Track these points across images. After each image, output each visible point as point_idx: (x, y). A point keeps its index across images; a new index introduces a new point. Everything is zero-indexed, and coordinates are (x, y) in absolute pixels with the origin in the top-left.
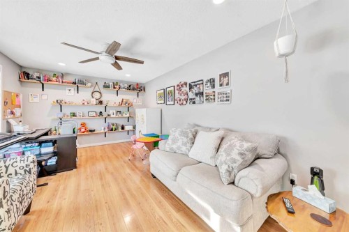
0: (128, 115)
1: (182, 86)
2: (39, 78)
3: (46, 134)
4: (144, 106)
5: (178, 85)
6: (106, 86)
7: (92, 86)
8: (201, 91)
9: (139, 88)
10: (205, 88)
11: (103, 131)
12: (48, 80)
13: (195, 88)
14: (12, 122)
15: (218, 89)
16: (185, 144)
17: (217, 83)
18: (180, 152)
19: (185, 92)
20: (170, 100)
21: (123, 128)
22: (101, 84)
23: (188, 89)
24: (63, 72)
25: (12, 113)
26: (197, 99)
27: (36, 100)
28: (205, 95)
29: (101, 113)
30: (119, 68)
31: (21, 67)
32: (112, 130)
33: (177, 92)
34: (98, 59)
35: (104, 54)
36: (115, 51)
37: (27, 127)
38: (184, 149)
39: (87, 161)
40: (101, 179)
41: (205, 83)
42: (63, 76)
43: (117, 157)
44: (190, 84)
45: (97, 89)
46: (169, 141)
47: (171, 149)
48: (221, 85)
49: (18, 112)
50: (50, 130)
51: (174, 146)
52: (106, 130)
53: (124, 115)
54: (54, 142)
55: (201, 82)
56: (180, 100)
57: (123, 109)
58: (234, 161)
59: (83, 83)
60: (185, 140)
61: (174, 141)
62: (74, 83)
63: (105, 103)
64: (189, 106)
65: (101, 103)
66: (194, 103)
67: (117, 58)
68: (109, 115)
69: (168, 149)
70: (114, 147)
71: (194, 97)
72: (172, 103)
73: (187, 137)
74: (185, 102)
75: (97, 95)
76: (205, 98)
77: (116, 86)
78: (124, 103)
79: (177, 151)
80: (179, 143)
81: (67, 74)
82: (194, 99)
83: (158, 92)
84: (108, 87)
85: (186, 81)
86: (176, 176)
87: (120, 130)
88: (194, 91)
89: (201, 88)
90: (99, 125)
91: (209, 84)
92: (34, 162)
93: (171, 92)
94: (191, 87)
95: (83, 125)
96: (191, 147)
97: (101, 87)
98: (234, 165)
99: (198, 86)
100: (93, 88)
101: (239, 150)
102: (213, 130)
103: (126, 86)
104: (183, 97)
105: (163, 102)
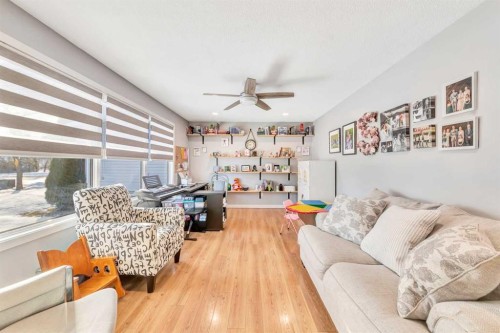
0: (288, 171)
1: (368, 120)
2: (200, 131)
3: (202, 188)
4: (310, 157)
5: (361, 120)
6: (261, 133)
7: (245, 134)
8: (404, 126)
9: (305, 130)
10: (414, 119)
11: (256, 190)
12: (207, 132)
13: (392, 122)
14: (181, 175)
15: (442, 118)
16: (356, 225)
17: (441, 107)
18: (346, 237)
19: (373, 130)
20: (349, 145)
21: (281, 188)
22: (255, 131)
23: (378, 124)
24: (219, 121)
25: (181, 167)
26: (397, 142)
27: (198, 153)
28: (412, 133)
29: (255, 166)
30: (266, 107)
31: (188, 122)
32: (267, 190)
33: (359, 131)
34: (238, 103)
35: (244, 95)
36: (253, 88)
37: (191, 180)
38: (354, 233)
39: (235, 224)
40: (242, 248)
41: (412, 110)
42: (218, 126)
43: (267, 227)
44: (382, 115)
45: (251, 137)
46: (330, 215)
47: (331, 229)
48: (450, 110)
49: (185, 165)
50: (206, 185)
51: (337, 226)
52: (260, 190)
53: (283, 171)
54: (205, 198)
55: (403, 109)
56: (364, 146)
57: (282, 162)
58: (429, 277)
59: (237, 132)
60: (357, 217)
61: (338, 217)
62: (228, 133)
63: (259, 154)
64: (382, 156)
65: (255, 154)
66: (390, 150)
67: (259, 96)
68: (264, 170)
69: (326, 229)
70: (269, 212)
71: (390, 139)
72: (353, 151)
73: (362, 213)
74: (373, 150)
75: (251, 145)
76: (412, 140)
77: (272, 131)
78: (283, 153)
79: (342, 234)
80: (346, 221)
81: (222, 123)
82: (389, 142)
83: (332, 134)
84: (263, 133)
85: (375, 111)
86: (324, 273)
87: (278, 191)
88: (389, 127)
89: (404, 120)
90: (253, 182)
91: (421, 110)
92: (181, 215)
93: (350, 133)
94: (384, 121)
95: (237, 181)
96: (367, 232)
97: (255, 133)
98: (427, 285)
99: (397, 117)
100: (246, 137)
101: (443, 256)
102: (427, 206)
103: (286, 129)
104: (370, 140)
105: (338, 149)
